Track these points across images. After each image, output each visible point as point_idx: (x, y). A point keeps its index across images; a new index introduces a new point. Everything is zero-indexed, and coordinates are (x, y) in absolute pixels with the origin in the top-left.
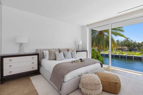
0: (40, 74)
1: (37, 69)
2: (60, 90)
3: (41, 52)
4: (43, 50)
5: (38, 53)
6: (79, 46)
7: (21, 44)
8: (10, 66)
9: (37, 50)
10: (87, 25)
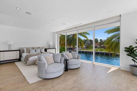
0: (21, 61)
1: (19, 58)
2: (26, 63)
3: (22, 49)
4: (24, 48)
5: (20, 49)
6: (50, 45)
7: (10, 45)
8: (4, 56)
9: (20, 48)
10: (56, 32)
